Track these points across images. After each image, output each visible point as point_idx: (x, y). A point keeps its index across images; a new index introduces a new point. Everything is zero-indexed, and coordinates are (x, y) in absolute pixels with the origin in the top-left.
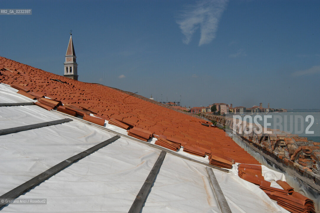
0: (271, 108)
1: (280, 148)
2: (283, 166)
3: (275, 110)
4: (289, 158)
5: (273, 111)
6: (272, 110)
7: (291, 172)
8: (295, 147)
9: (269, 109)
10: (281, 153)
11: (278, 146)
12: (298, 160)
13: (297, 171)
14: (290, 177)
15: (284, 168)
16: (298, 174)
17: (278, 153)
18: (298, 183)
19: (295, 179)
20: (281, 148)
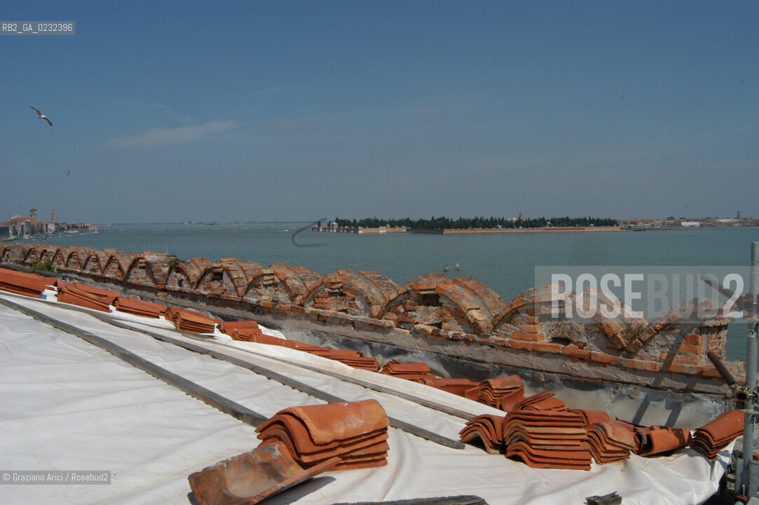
0: (60, 222)
1: (262, 290)
2: (275, 318)
3: (71, 226)
4: (289, 302)
5: (64, 229)
6: (63, 226)
7: (298, 325)
8: (297, 283)
9: (55, 224)
10: (264, 298)
11: (257, 286)
12: (312, 303)
13: (312, 321)
14: (296, 333)
15: (278, 322)
16: (315, 325)
17: (257, 298)
18: (318, 338)
19: (308, 335)
20: (264, 289)
